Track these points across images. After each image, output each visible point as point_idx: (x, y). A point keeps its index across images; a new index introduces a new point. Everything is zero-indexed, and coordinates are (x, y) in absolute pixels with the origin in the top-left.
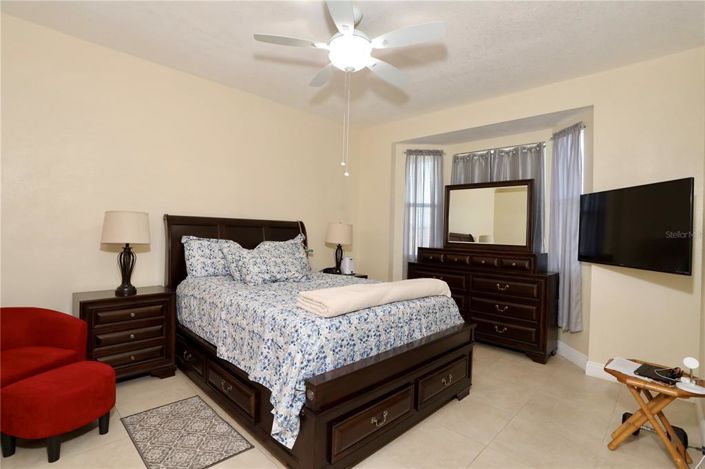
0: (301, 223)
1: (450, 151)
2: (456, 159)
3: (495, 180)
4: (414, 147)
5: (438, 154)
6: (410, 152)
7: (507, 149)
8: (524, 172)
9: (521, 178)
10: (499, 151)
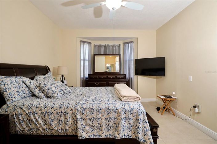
0: (47, 66)
1: (93, 43)
2: (95, 46)
3: (108, 53)
4: (83, 40)
5: (90, 43)
6: (82, 42)
7: (110, 45)
8: (116, 52)
9: (115, 53)
10: (108, 45)
